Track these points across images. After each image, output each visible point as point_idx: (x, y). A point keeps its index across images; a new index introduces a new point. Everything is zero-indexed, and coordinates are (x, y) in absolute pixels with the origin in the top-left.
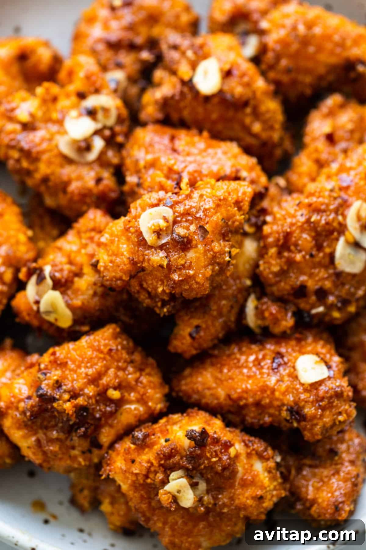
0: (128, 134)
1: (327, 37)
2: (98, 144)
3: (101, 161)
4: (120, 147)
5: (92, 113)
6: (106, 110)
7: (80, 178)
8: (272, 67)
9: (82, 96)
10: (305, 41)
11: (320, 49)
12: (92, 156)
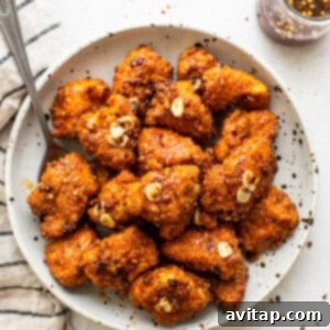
0: (140, 133)
1: (234, 84)
2: (126, 139)
3: (128, 146)
4: (137, 139)
5: (122, 125)
6: (129, 123)
7: (118, 155)
8: (208, 98)
9: (118, 115)
10: (224, 87)
11: (230, 89)
12: (123, 144)
